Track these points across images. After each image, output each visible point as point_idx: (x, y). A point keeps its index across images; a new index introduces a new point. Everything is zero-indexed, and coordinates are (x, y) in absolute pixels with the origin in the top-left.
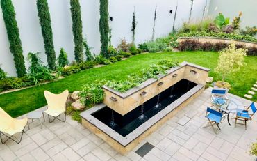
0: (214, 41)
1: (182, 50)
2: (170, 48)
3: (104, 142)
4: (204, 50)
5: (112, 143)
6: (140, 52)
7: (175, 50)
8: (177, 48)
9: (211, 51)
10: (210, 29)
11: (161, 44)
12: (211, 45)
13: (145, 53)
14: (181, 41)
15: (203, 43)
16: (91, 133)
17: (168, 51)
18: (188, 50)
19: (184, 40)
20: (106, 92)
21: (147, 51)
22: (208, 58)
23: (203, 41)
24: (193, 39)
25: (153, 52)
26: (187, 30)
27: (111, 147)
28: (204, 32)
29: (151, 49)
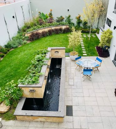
0: (46, 30)
1: (33, 41)
2: (25, 41)
3: (44, 122)
4: (44, 36)
5: (50, 120)
6: (8, 51)
7: (28, 42)
8: (29, 40)
9: (47, 36)
10: (40, 23)
11: (18, 41)
12: (46, 32)
13: (12, 50)
14: (29, 35)
15: (41, 32)
16: (30, 122)
17: (25, 43)
18: (36, 39)
19: (31, 34)
20: (23, 89)
21: (13, 48)
22: (50, 41)
23: (40, 31)
24: (35, 32)
25: (17, 47)
26: (29, 28)
27: (51, 122)
28: (39, 26)
29: (15, 46)
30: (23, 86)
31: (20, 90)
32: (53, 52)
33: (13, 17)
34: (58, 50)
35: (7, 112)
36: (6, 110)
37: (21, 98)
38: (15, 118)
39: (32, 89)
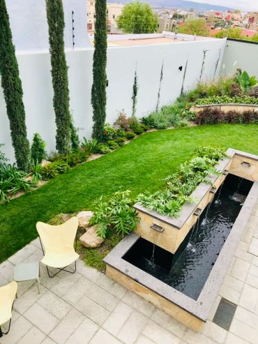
0: (241, 109)
1: (202, 124)
2: (185, 121)
3: (156, 308)
4: (230, 122)
6: (145, 130)
7: (191, 125)
8: (194, 120)
9: (238, 122)
10: (232, 92)
11: (172, 116)
12: (238, 115)
13: (151, 131)
14: (198, 110)
15: (226, 112)
16: (127, 290)
17: (183, 125)
18: (209, 123)
19: (202, 109)
21: (155, 127)
22: (240, 135)
23: (226, 109)
24: (213, 107)
25: (163, 128)
26: (203, 95)
27: (171, 317)
28: (227, 98)
29: (160, 125)
30: (143, 209)
31: (134, 215)
32: (238, 161)
33: (181, 68)
34: (249, 161)
35: (94, 248)
36: (93, 244)
37: (131, 232)
38: (102, 267)
39: (158, 223)
